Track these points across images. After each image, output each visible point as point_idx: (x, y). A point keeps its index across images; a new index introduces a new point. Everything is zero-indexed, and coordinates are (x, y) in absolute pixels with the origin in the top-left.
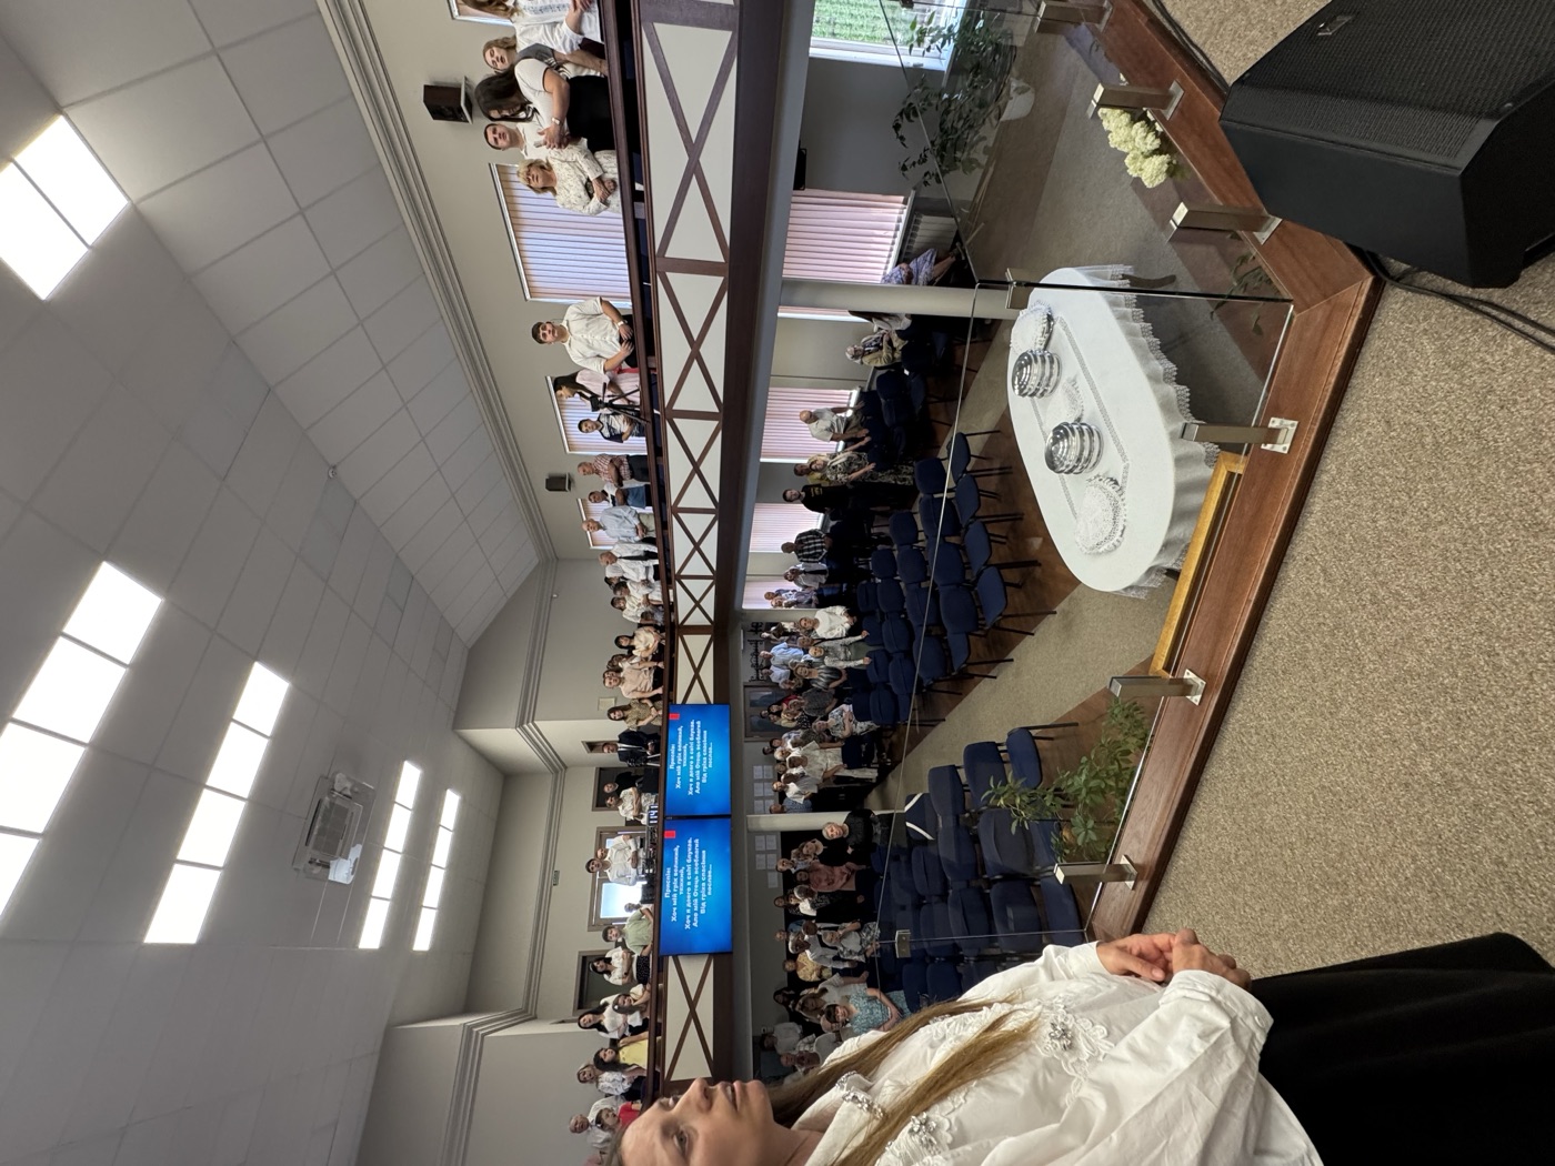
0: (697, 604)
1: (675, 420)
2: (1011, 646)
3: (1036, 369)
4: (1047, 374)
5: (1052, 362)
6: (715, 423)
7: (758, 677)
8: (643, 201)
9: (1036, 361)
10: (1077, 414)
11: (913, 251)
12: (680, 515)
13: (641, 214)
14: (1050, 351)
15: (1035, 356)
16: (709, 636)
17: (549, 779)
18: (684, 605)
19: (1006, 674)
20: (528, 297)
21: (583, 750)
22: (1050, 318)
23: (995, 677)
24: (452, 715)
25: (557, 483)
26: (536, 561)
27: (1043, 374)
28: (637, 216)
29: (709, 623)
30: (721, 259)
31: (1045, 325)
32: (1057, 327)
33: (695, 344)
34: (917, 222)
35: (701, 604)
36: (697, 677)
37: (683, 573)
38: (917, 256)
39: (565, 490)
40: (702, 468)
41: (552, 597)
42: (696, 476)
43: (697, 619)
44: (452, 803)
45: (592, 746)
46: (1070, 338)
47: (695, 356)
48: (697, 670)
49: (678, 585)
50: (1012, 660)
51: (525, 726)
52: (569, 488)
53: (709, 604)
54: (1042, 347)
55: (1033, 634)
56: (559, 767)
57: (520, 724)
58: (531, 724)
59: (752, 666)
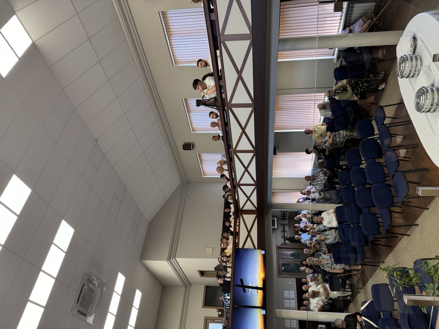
0: (248, 199)
1: (233, 109)
2: (417, 217)
3: (408, 64)
4: (414, 66)
5: (417, 59)
6: (251, 109)
7: (285, 243)
8: (214, 12)
9: (407, 60)
10: (431, 82)
11: (352, 21)
12: (238, 154)
13: (213, 18)
14: (416, 54)
15: (407, 58)
16: (255, 215)
17: (183, 290)
18: (242, 199)
19: (416, 232)
20: (174, 64)
21: (198, 275)
22: (415, 38)
23: (409, 235)
24: (140, 253)
25: (188, 147)
26: (179, 183)
27: (412, 66)
28: (212, 19)
29: (255, 209)
30: (249, 33)
31: (412, 42)
32: (419, 42)
33: (239, 73)
34: (353, 7)
35: (250, 198)
36: (249, 235)
37: (241, 183)
38: (354, 23)
39: (191, 149)
40: (246, 131)
41: (185, 199)
42: (244, 134)
43: (249, 206)
44: (138, 295)
45: (202, 273)
46: (426, 47)
47: (240, 78)
48: (249, 232)
49: (239, 189)
50: (418, 225)
51: (171, 260)
52: (193, 148)
53: (254, 198)
54: (412, 53)
55: (428, 209)
56: (187, 283)
57: (169, 259)
58: (174, 259)
59: (282, 237)
